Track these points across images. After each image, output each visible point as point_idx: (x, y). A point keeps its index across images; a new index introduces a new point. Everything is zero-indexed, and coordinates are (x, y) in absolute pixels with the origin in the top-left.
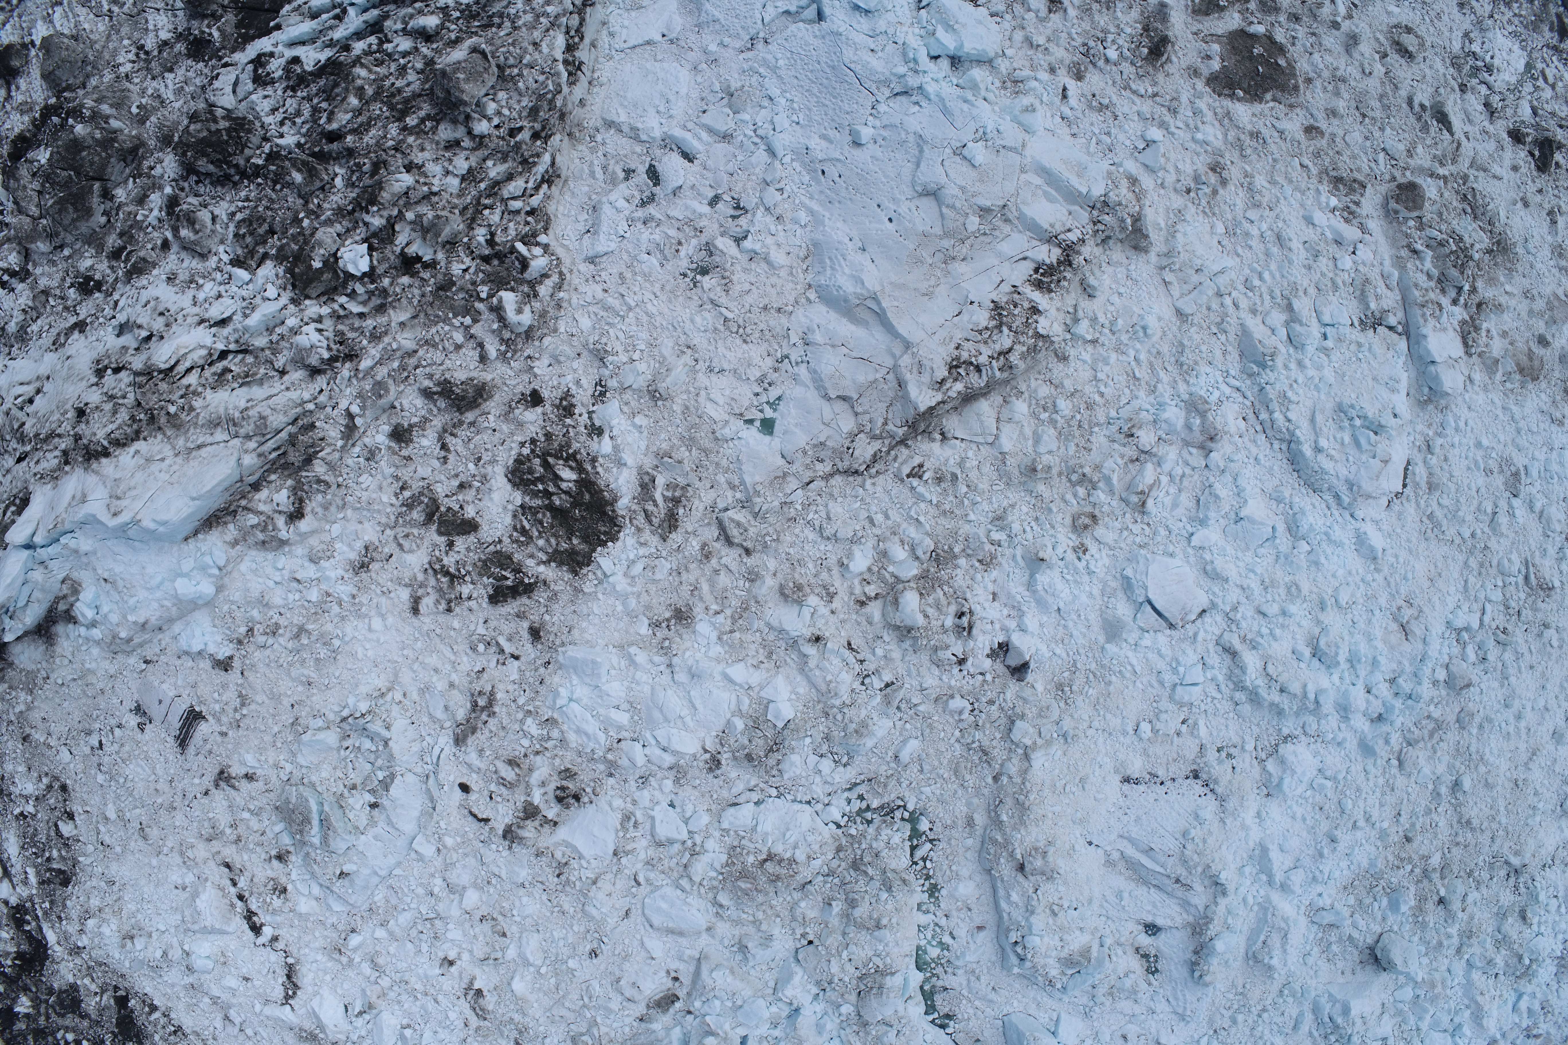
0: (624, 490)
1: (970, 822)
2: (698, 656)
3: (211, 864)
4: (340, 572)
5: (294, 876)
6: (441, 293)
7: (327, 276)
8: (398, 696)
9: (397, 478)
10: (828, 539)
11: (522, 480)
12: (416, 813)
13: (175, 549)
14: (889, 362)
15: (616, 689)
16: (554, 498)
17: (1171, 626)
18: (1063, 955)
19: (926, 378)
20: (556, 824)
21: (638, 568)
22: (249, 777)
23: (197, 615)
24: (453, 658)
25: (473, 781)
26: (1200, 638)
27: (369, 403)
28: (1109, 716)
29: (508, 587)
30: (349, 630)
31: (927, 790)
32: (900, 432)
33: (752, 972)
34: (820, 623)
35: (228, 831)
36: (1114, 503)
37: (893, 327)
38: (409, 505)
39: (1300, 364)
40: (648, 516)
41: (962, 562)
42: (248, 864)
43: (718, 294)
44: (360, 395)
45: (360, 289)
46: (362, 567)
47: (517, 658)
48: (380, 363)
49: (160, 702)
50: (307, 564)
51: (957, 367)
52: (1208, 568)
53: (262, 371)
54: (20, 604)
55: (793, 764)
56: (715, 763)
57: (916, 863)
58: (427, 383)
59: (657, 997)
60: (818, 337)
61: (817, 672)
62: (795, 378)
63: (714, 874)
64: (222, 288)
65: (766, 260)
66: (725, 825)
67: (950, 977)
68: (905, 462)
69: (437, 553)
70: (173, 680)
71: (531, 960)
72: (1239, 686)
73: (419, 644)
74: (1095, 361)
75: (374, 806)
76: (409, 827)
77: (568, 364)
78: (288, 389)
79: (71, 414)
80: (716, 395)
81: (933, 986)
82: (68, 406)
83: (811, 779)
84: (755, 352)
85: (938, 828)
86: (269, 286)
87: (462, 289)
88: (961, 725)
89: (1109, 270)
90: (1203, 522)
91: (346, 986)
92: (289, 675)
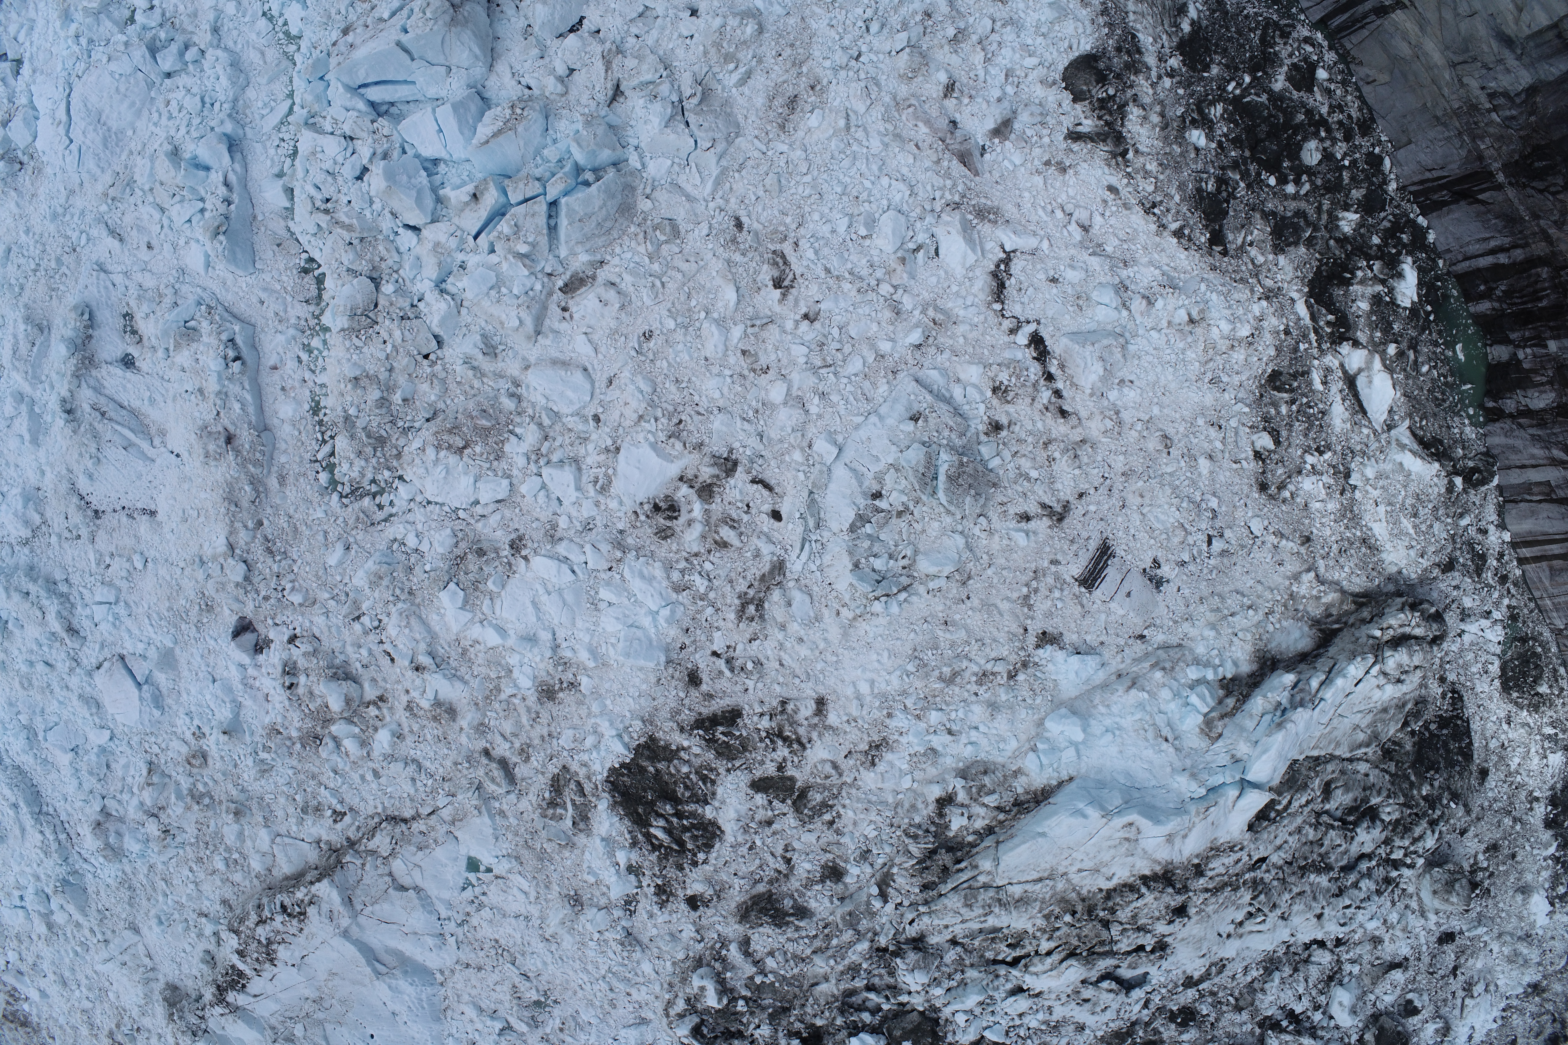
0: (604, 815)
1: (282, 480)
2: (530, 655)
3: (1083, 414)
4: (904, 740)
5: (982, 407)
6: (787, 1005)
7: (897, 1033)
8: (845, 612)
9: (838, 832)
10: (413, 760)
11: (705, 829)
12: (832, 486)
13: (1083, 771)
14: (361, 919)
15: (610, 624)
16: (671, 812)
17: (122, 658)
18: (194, 345)
19: (325, 907)
20: (681, 479)
21: (590, 741)
22: (1026, 517)
23: (1073, 693)
24: (782, 653)
25: (766, 523)
26: (97, 647)
27: (863, 908)
28: (168, 578)
29: (721, 724)
30: (896, 683)
31: (320, 514)
32: (348, 858)
33: (483, 324)
34: (418, 682)
35: (1057, 455)
36: (174, 774)
37: (360, 950)
38: (825, 806)
39: (38, 878)
40: (581, 791)
41: (294, 734)
42: (1037, 418)
43: (523, 986)
44: (873, 915)
45: (866, 1017)
46: (877, 747)
47: (715, 654)
48: (851, 944)
49: (1129, 595)
50: (940, 749)
51: (300, 914)
52: (94, 710)
53: (976, 943)
54: (1268, 717)
55: (442, 544)
56: (516, 546)
57: (332, 437)
58: (802, 924)
59: (583, 289)
60: (430, 941)
61: (418, 636)
62: (450, 906)
63: (518, 430)
64: (1018, 1022)
65: (481, 1010)
66: (505, 482)
67: (302, 315)
68: (350, 826)
69: (796, 759)
70: (1112, 618)
71: (714, 328)
72: (64, 598)
73: (819, 666)
74: (199, 898)
75: (877, 495)
76: (840, 472)
77: (662, 932)
78: (947, 927)
79: (1192, 911)
80: (521, 897)
81: (318, 304)
82: (1195, 919)
83: (426, 527)
84: (487, 932)
85: (311, 475)
86: (962, 1024)
87: (763, 1009)
88: (292, 577)
89: (195, 972)
90: (103, 750)
91: (934, 280)
92: (967, 632)
